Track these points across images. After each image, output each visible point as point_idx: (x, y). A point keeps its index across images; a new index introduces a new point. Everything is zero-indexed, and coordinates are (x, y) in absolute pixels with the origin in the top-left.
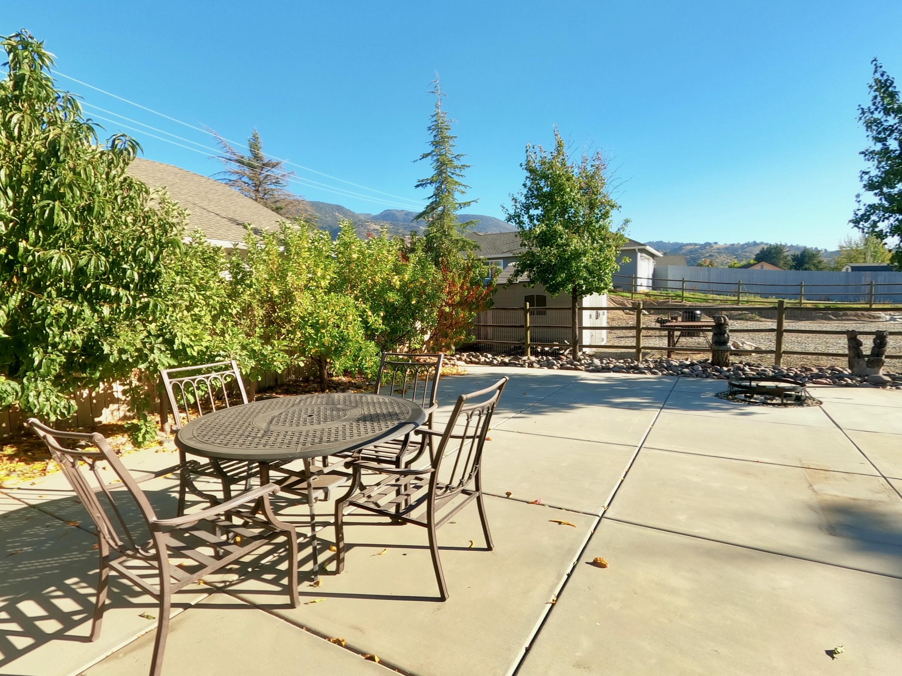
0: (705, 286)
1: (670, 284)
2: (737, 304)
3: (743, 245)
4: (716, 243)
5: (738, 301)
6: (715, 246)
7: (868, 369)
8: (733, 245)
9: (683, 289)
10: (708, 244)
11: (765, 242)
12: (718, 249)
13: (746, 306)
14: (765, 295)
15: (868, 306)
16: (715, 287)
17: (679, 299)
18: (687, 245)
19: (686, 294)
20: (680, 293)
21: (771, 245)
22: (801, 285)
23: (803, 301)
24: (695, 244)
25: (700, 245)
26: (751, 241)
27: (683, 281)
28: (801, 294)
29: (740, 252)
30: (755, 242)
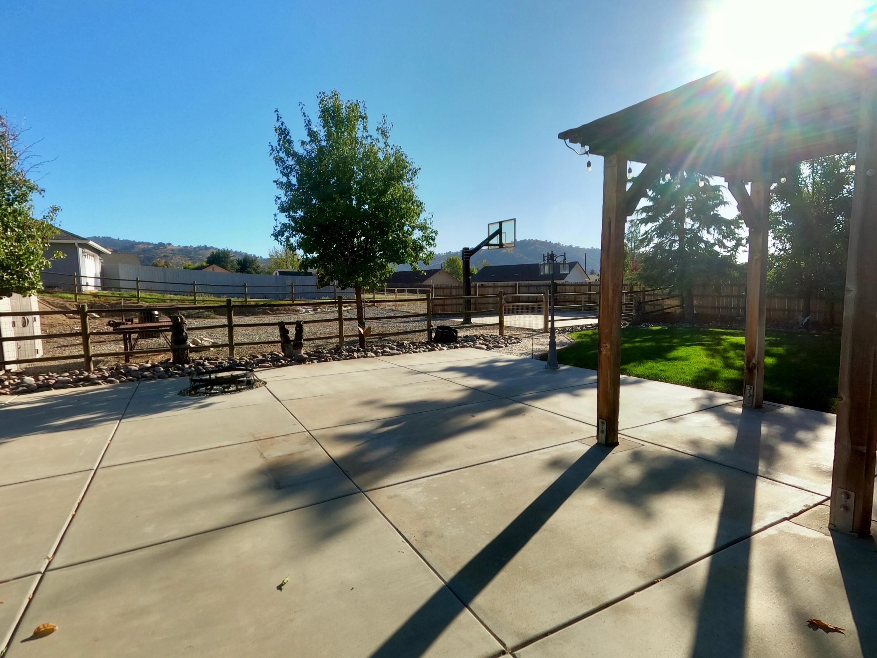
0: (162, 287)
1: (122, 284)
2: (195, 303)
3: (195, 248)
4: (170, 244)
5: (195, 301)
6: (169, 247)
7: (294, 351)
8: (186, 247)
9: (138, 290)
10: (161, 244)
11: (215, 247)
12: (172, 250)
13: (202, 305)
14: (218, 295)
15: (291, 302)
16: (171, 287)
17: (134, 300)
18: (139, 243)
19: (142, 295)
20: (135, 293)
21: (219, 250)
22: (245, 286)
23: (247, 300)
24: (148, 244)
25: (152, 244)
26: (202, 245)
27: (137, 281)
28: (245, 294)
29: (193, 254)
30: (205, 246)
